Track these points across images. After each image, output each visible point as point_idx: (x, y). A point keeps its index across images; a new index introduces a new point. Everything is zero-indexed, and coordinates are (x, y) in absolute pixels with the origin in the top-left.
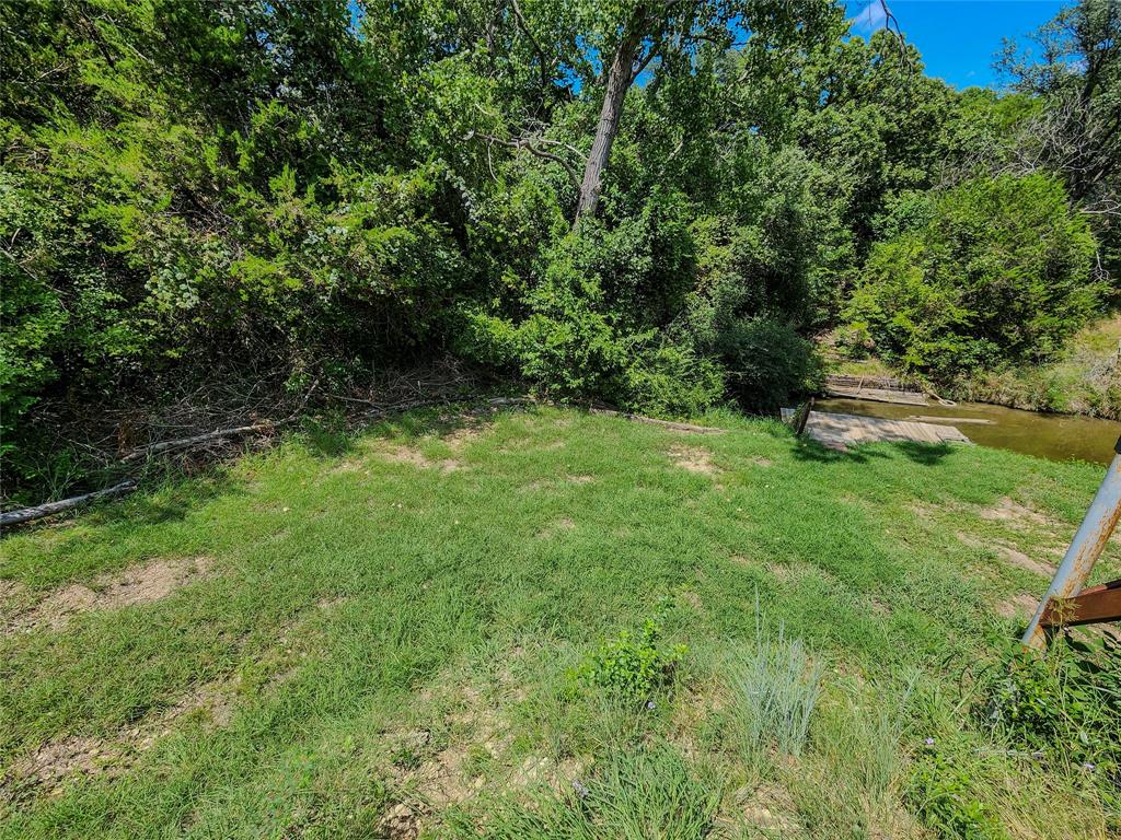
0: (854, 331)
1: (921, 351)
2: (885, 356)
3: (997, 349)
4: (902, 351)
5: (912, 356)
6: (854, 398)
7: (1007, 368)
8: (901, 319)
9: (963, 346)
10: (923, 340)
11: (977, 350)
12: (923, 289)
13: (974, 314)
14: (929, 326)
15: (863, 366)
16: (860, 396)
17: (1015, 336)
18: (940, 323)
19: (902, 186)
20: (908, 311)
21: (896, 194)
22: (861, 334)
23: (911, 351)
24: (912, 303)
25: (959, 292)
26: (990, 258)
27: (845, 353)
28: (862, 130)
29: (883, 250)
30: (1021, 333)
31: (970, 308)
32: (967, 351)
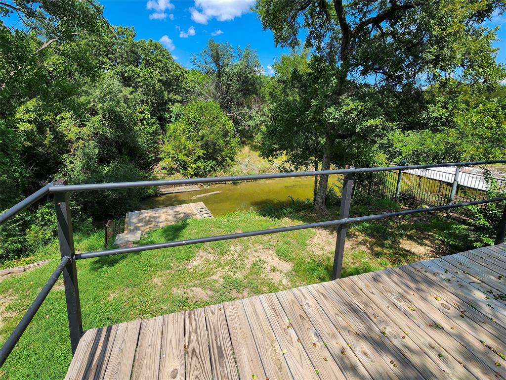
0: (166, 163)
1: (192, 168)
2: (181, 171)
3: (216, 163)
4: (186, 169)
5: (190, 171)
6: (172, 193)
7: (221, 170)
8: (182, 157)
9: (206, 164)
10: (192, 163)
11: (210, 165)
12: (187, 143)
13: (205, 152)
14: (193, 157)
15: (174, 177)
16: (174, 192)
17: (219, 158)
18: (196, 156)
19: (174, 102)
20: (184, 152)
21: (173, 104)
22: (169, 164)
23: (189, 168)
24: (185, 148)
25: (199, 143)
26: (205, 130)
27: (166, 172)
28: (148, 77)
29: (171, 127)
30: (221, 156)
31: (204, 150)
32: (207, 166)
